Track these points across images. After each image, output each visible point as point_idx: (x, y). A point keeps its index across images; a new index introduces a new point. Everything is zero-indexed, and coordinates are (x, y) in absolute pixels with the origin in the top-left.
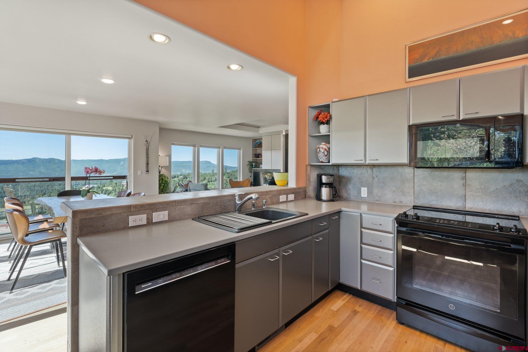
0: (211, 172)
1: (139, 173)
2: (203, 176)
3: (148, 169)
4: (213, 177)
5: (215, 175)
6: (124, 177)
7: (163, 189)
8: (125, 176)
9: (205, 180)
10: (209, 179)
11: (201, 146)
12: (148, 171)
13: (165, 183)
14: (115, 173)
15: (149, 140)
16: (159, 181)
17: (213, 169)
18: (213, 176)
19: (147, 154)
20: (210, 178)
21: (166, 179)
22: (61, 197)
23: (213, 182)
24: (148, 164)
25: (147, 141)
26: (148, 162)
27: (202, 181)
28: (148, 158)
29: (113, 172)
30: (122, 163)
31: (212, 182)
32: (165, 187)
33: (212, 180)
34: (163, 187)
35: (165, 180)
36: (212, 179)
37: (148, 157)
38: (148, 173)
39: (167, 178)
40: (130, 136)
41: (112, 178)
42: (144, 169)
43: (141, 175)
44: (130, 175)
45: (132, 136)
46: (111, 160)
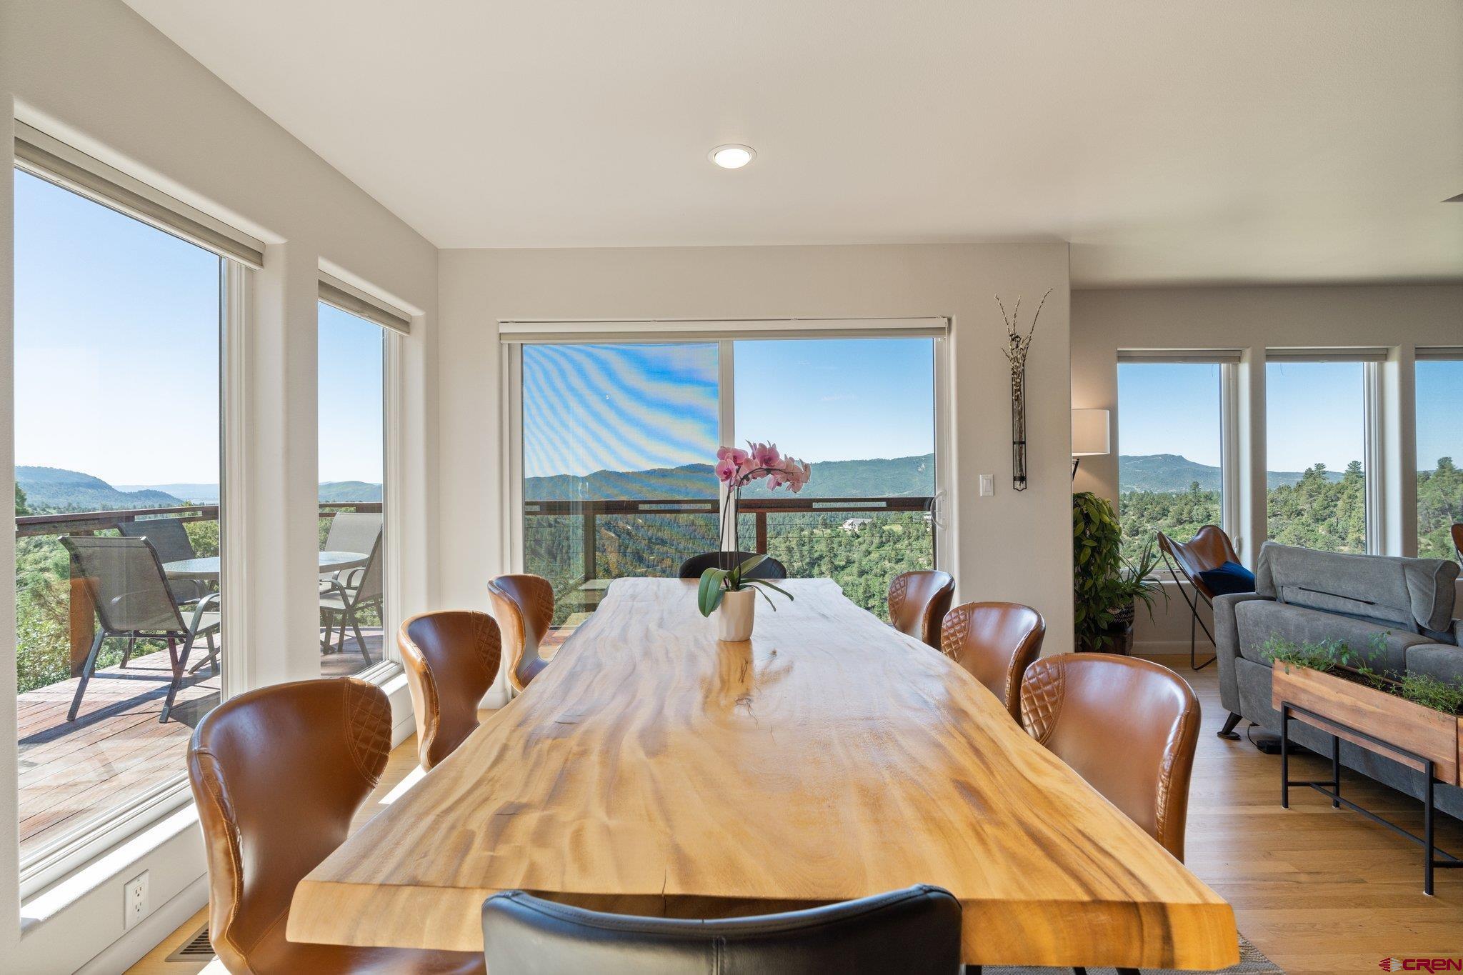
0: (1186, 489)
1: (983, 484)
2: (1158, 504)
3: (1021, 470)
4: (1196, 507)
5: (1202, 499)
6: (921, 504)
7: (1088, 563)
8: (924, 500)
9: (1165, 517)
10: (1181, 514)
11: (1272, 356)
12: (1022, 479)
13: (1099, 534)
14: (907, 492)
15: (1023, 332)
16: (1075, 523)
17: (1194, 480)
18: (1198, 502)
19: (1018, 399)
20: (1186, 511)
21: (1107, 519)
22: (686, 579)
23: (1195, 523)
24: (1020, 443)
25: (1014, 338)
26: (1021, 437)
27: (1156, 518)
28: (1020, 418)
29: (905, 490)
30: (923, 466)
31: (1191, 522)
32: (1100, 553)
33: (1191, 518)
34: (1092, 555)
35: (1102, 522)
36: (1194, 512)
37: (1020, 413)
38: (1023, 486)
39: (1111, 514)
40: (942, 323)
41: (884, 504)
42: (1006, 468)
43: (991, 494)
44: (944, 494)
45: (950, 320)
46: (898, 459)
